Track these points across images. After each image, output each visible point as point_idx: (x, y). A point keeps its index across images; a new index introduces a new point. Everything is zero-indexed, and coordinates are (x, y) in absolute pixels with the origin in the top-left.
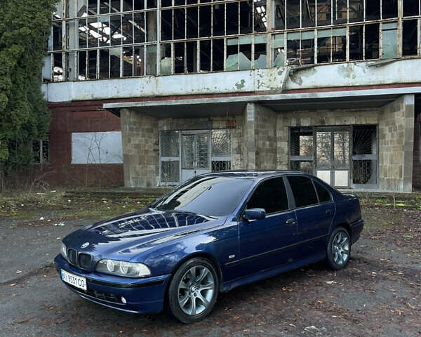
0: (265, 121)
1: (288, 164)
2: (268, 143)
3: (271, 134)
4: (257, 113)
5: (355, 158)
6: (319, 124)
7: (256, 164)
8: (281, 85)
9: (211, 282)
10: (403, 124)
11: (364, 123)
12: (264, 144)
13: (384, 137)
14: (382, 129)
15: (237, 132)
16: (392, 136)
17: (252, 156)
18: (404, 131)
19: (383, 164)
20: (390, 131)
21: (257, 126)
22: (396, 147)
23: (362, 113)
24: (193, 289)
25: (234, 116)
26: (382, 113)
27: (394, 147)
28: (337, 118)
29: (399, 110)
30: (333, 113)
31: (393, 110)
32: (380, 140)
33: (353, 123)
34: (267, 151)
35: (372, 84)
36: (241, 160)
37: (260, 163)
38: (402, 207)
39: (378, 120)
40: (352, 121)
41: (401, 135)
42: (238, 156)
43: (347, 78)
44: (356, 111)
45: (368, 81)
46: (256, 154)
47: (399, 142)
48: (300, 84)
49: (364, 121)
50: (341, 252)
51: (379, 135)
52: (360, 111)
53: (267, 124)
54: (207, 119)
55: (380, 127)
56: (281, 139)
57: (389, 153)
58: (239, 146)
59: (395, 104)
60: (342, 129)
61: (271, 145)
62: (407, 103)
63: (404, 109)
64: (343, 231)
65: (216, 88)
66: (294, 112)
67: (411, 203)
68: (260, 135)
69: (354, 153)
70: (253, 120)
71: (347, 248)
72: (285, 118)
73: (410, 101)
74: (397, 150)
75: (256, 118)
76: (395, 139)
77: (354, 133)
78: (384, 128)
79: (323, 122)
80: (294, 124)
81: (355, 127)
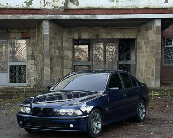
0: (55, 34)
1: (72, 68)
2: (57, 51)
3: (59, 44)
4: (50, 28)
5: (121, 63)
6: (95, 38)
7: (50, 68)
8: (63, 5)
9: (100, 120)
10: (154, 39)
11: (127, 37)
12: (55, 52)
13: (141, 48)
14: (140, 42)
15: (31, 42)
16: (147, 47)
17: (47, 61)
18: (155, 44)
19: (140, 67)
20: (145, 44)
21: (51, 38)
22: (149, 55)
23: (126, 30)
24: (94, 123)
25: (28, 29)
26: (139, 30)
27: (147, 55)
28: (108, 33)
29: (151, 29)
30: (105, 29)
31: (147, 29)
32: (138, 50)
33: (119, 37)
34: (57, 57)
35: (129, 8)
36: (35, 64)
37: (53, 67)
38: (157, 95)
39: (136, 36)
40: (118, 36)
41: (153, 47)
42: (32, 62)
43: (112, 2)
44: (121, 29)
45: (127, 5)
46: (50, 60)
47: (152, 51)
48: (77, 5)
49: (127, 36)
50: (142, 113)
51: (137, 46)
52: (124, 29)
53: (57, 37)
54: (5, 31)
55: (138, 41)
56: (66, 48)
57: (144, 59)
58: (33, 53)
59: (149, 25)
60: (112, 41)
61: (60, 53)
62: (156, 25)
63: (155, 29)
64: (142, 102)
65: (7, 4)
66: (76, 28)
67: (162, 93)
68: (53, 45)
69: (120, 60)
70: (48, 33)
71: (144, 111)
72: (69, 32)
73: (158, 24)
74: (149, 58)
75: (50, 32)
76: (149, 49)
77: (120, 44)
78: (141, 42)
79: (98, 36)
80: (76, 37)
81: (121, 40)
